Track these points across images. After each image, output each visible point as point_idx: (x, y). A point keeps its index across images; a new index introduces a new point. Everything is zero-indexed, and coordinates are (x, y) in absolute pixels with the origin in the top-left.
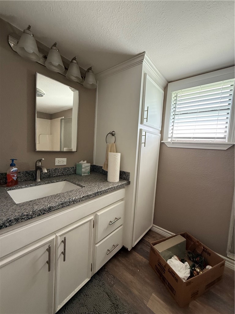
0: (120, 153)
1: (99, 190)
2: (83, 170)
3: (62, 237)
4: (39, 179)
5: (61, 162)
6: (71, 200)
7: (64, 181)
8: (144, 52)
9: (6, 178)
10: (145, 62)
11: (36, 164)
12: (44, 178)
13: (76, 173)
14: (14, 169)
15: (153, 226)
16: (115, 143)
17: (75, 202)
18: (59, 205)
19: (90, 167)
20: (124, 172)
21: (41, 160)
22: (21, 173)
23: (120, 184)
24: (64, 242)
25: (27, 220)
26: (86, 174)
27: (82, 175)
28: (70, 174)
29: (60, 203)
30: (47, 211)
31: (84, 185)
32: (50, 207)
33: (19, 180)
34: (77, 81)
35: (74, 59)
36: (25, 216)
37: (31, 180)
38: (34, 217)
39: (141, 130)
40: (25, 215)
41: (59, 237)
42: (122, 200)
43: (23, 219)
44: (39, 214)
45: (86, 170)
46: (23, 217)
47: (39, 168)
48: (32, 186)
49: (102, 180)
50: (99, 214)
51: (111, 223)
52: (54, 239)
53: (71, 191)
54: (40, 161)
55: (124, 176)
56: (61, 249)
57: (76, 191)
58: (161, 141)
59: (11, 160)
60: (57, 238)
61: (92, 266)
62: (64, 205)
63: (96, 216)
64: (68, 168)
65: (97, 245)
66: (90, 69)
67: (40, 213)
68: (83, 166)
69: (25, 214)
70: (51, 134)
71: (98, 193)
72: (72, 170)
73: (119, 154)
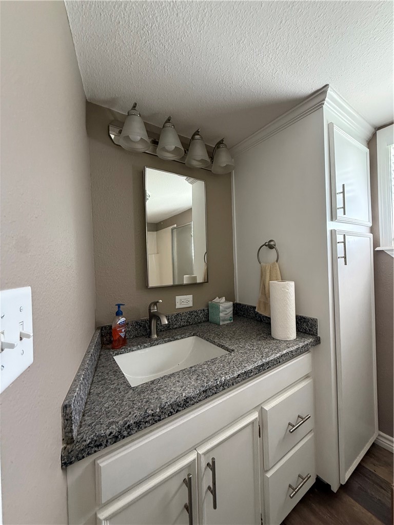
0: (293, 281)
1: (264, 360)
2: (221, 315)
3: (207, 455)
4: (154, 334)
5: (184, 301)
6: (218, 383)
7: (193, 335)
8: (327, 85)
9: (110, 334)
10: (329, 104)
11: (150, 310)
12: (161, 331)
13: (208, 319)
14: (122, 320)
15: (379, 435)
16: (277, 261)
17: (225, 387)
18: (200, 394)
19: (232, 309)
20: (304, 318)
21: (158, 302)
22: (130, 324)
23: (301, 345)
24: (212, 466)
25: (153, 424)
26: (226, 322)
27: (221, 323)
28: (200, 323)
29: (202, 389)
30: (182, 405)
31: (231, 348)
32: (187, 399)
33: (128, 336)
34: (201, 167)
35: (197, 133)
36: (150, 418)
37: (143, 335)
38: (163, 419)
39: (333, 232)
40: (150, 415)
41: (202, 456)
42: (307, 377)
43: (147, 422)
44: (171, 412)
45: (226, 314)
46: (147, 419)
47: (155, 316)
48: (146, 347)
49: (261, 334)
50: (267, 407)
51: (292, 429)
52: (195, 460)
53: (213, 361)
54: (156, 303)
55: (305, 326)
56: (207, 482)
57: (221, 361)
58: (374, 248)
59: (117, 307)
60: (199, 457)
61: (262, 519)
62: (208, 393)
63: (262, 412)
64: (196, 312)
65: (269, 475)
66: (221, 142)
67: (172, 410)
68: (221, 307)
69: (150, 412)
70: (158, 253)
71: (263, 365)
72: (201, 315)
73: (292, 285)
